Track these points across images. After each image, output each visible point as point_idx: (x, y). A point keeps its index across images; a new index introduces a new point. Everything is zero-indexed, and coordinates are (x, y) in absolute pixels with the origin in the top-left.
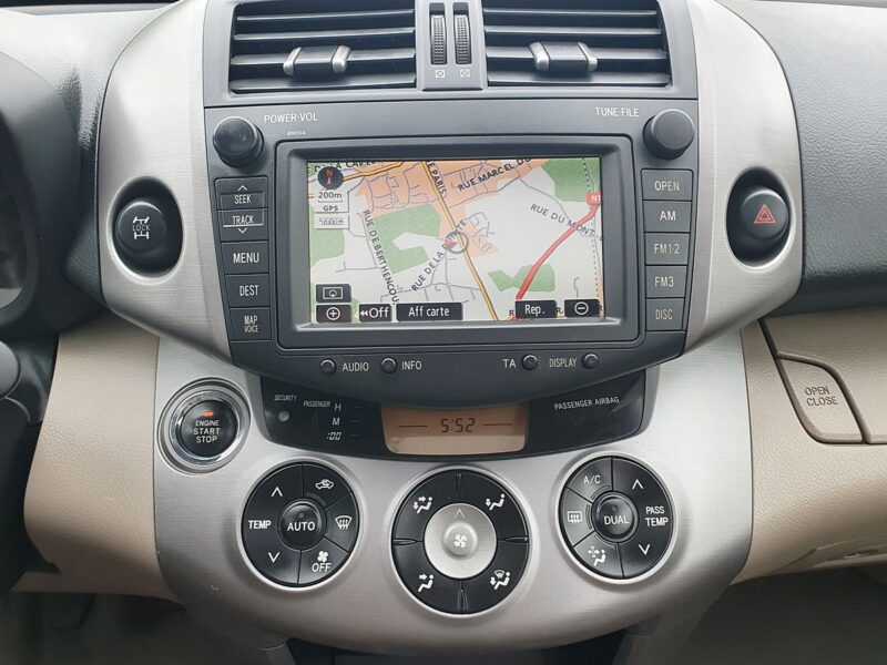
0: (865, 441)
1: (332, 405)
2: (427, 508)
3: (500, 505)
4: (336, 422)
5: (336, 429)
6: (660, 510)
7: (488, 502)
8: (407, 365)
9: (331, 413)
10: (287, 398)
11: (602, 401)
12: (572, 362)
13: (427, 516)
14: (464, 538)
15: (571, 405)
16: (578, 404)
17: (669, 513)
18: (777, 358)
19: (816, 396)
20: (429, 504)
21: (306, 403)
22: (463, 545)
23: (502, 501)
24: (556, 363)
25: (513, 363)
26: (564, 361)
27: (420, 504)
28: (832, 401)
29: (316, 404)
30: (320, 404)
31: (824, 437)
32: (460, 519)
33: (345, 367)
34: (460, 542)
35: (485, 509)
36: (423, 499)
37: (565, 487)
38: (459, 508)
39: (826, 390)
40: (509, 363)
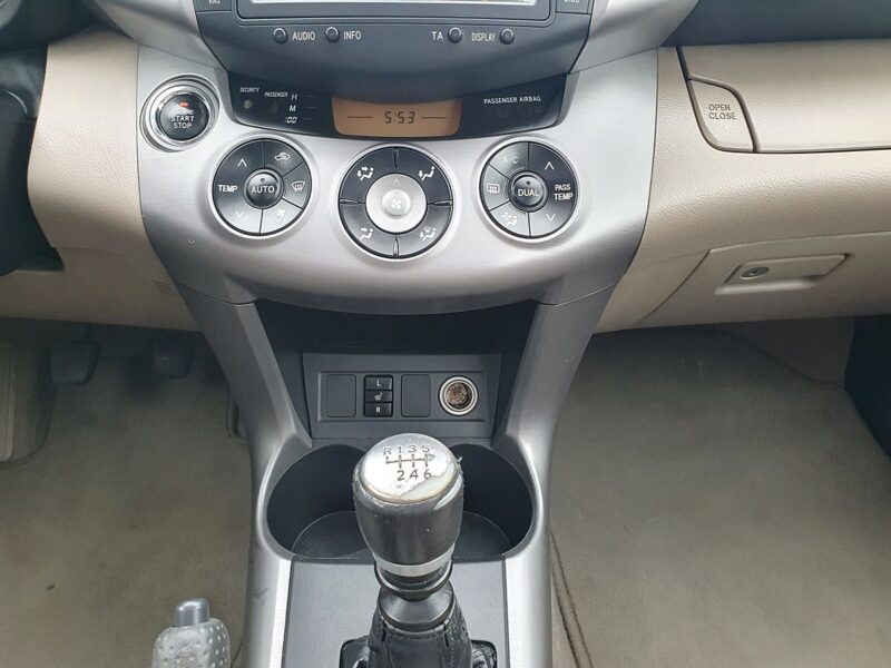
0: (755, 151)
1: (290, 96)
2: (369, 176)
3: (430, 176)
4: (293, 108)
5: (292, 114)
6: (568, 187)
7: (421, 174)
8: (348, 35)
9: (288, 101)
10: (251, 90)
11: (526, 99)
12: (492, 37)
13: (369, 184)
14: (399, 202)
15: (498, 101)
16: (504, 100)
17: (574, 190)
18: (687, 79)
19: (719, 112)
20: (371, 174)
21: (267, 94)
22: (399, 207)
23: (432, 172)
24: (477, 37)
25: (440, 36)
26: (484, 35)
27: (363, 172)
28: (731, 117)
29: (275, 95)
30: (279, 95)
31: (719, 145)
32: (396, 187)
33: (295, 36)
34: (396, 205)
35: (418, 180)
36: (365, 169)
37: (487, 163)
38: (395, 178)
39: (728, 107)
40: (437, 35)
